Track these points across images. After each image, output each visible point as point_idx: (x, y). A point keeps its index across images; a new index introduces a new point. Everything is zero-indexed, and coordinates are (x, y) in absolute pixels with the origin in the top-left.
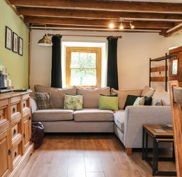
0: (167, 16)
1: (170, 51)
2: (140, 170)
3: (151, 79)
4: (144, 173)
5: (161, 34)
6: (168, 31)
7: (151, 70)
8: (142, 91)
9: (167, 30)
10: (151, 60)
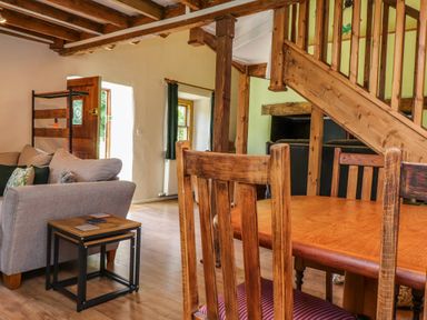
0: (72, 18)
1: (69, 82)
2: (49, 309)
3: (35, 132)
4: (60, 312)
5: (52, 47)
6: (66, 46)
7: (35, 115)
8: (19, 155)
9: (65, 42)
10: (34, 95)
